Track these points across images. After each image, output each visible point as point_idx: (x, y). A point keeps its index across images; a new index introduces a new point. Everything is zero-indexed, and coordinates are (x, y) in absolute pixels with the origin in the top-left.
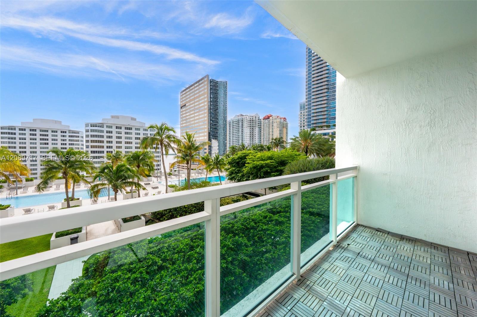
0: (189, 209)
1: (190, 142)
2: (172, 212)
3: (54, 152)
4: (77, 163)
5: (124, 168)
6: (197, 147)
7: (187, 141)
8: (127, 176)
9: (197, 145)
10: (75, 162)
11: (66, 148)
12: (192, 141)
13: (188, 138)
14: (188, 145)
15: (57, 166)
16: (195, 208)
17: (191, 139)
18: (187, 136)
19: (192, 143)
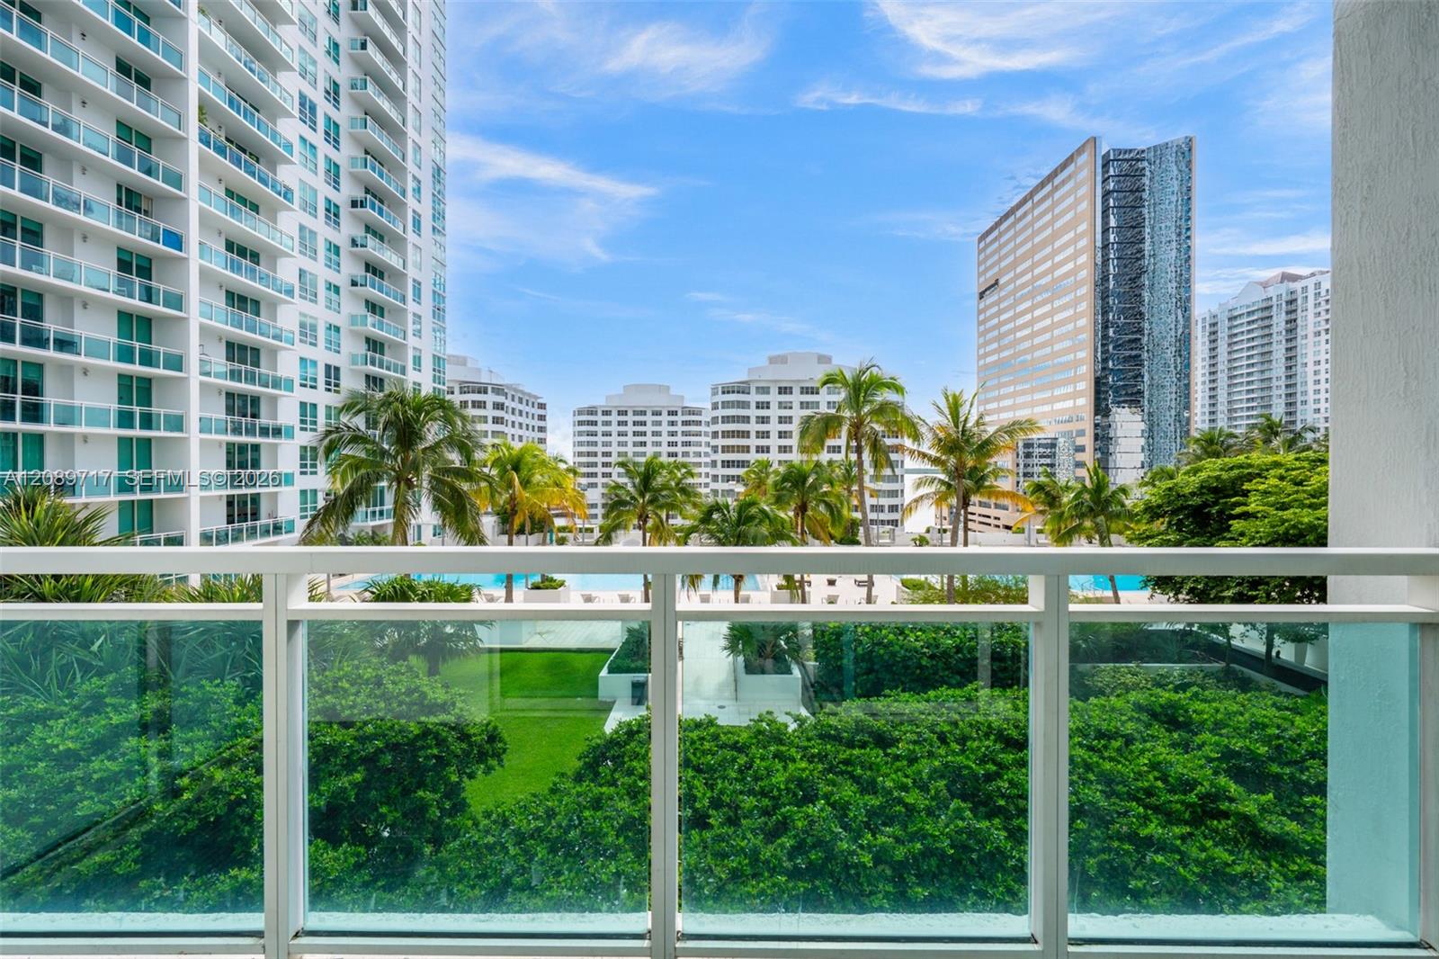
0: (934, 674)
1: (956, 426)
2: (877, 671)
3: (622, 465)
4: (664, 493)
5: (753, 510)
6: (987, 442)
7: (946, 421)
9: (985, 436)
10: (661, 490)
11: (644, 454)
12: (966, 420)
13: (951, 414)
14: (950, 435)
15: (628, 499)
16: (958, 678)
17: (963, 411)
18: (948, 400)
19: (964, 426)
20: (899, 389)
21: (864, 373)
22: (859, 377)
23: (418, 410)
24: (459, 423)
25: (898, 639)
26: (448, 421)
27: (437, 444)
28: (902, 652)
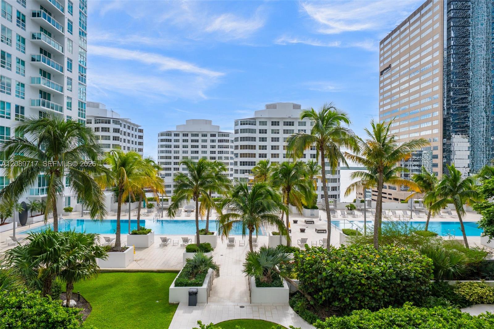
0: (369, 288)
1: (379, 141)
2: (335, 287)
4: (209, 180)
5: (262, 191)
6: (397, 152)
7: (373, 139)
8: (265, 205)
9: (395, 148)
10: (207, 178)
12: (385, 139)
13: (376, 135)
14: (375, 147)
15: (188, 183)
16: (383, 291)
17: (383, 134)
18: (374, 128)
19: (384, 142)
20: (346, 121)
21: (326, 111)
22: (323, 113)
23: (63, 130)
24: (89, 138)
25: (347, 268)
26: (82, 137)
27: (75, 150)
28: (350, 275)
